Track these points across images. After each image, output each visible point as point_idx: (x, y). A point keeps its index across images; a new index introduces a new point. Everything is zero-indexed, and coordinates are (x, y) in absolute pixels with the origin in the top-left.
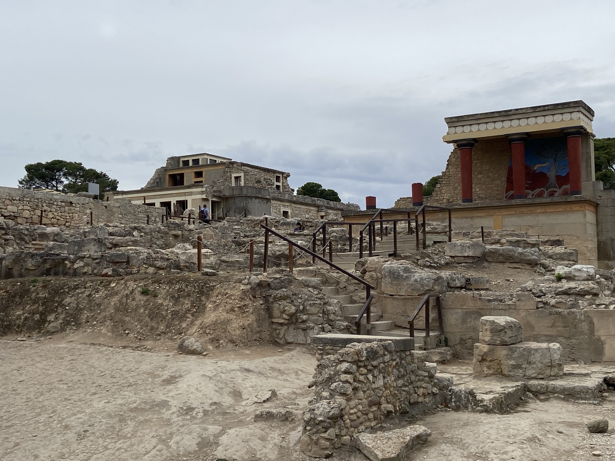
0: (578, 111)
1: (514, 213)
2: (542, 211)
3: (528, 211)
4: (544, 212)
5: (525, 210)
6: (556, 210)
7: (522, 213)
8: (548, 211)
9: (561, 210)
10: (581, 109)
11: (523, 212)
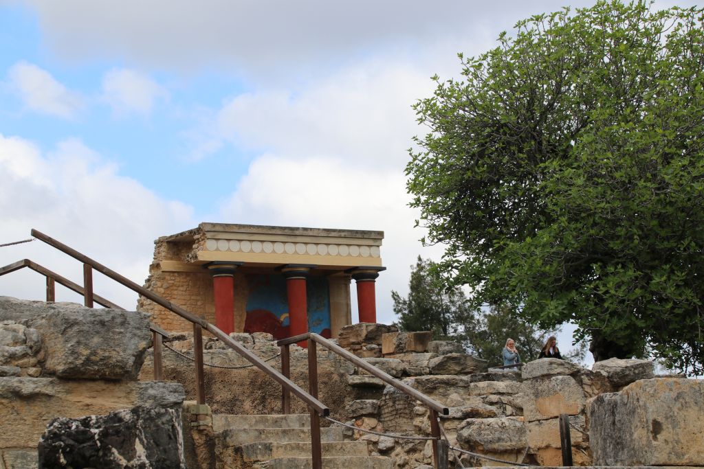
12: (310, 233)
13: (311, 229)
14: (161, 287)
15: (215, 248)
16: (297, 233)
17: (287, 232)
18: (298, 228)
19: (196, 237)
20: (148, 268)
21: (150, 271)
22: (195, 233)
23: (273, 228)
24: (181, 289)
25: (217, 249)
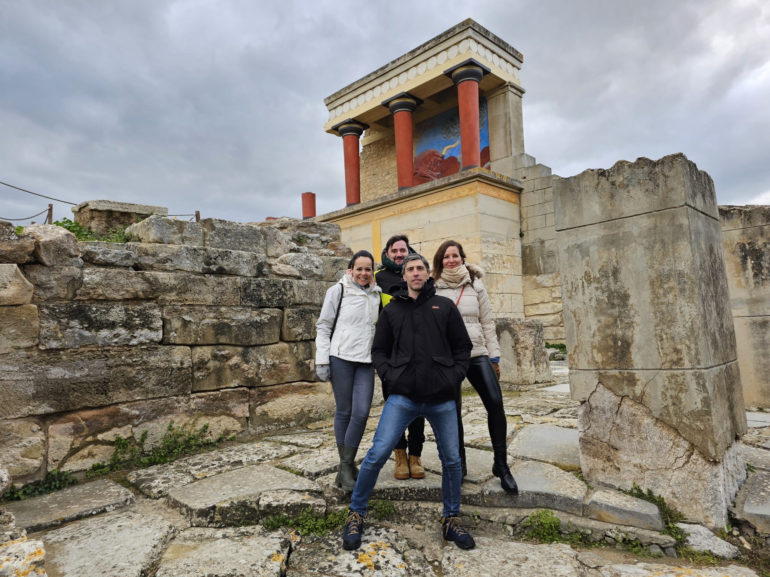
0: (467, 38)
1: (393, 213)
2: (425, 204)
3: (408, 208)
4: (425, 206)
5: (405, 206)
6: (440, 201)
7: (401, 212)
8: (430, 203)
9: (445, 199)
10: (470, 32)
11: (402, 210)
17: (380, 73)
18: (388, 65)
23: (369, 76)
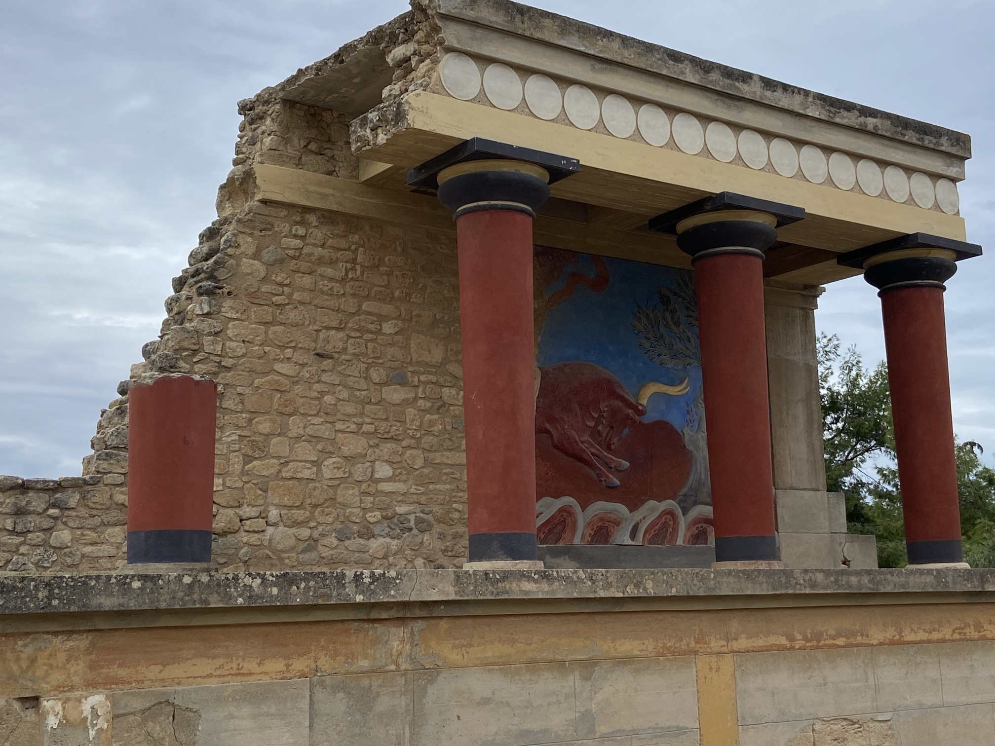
0: (954, 180)
1: (783, 641)
2: (890, 633)
3: (839, 635)
6: (935, 636)
8: (909, 637)
9: (946, 633)
12: (784, 101)
13: (785, 87)
14: (256, 256)
15: (474, 92)
16: (745, 90)
19: (399, 52)
20: (214, 196)
21: (220, 207)
22: (393, 41)
24: (329, 271)
25: (482, 98)
